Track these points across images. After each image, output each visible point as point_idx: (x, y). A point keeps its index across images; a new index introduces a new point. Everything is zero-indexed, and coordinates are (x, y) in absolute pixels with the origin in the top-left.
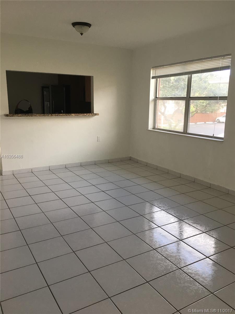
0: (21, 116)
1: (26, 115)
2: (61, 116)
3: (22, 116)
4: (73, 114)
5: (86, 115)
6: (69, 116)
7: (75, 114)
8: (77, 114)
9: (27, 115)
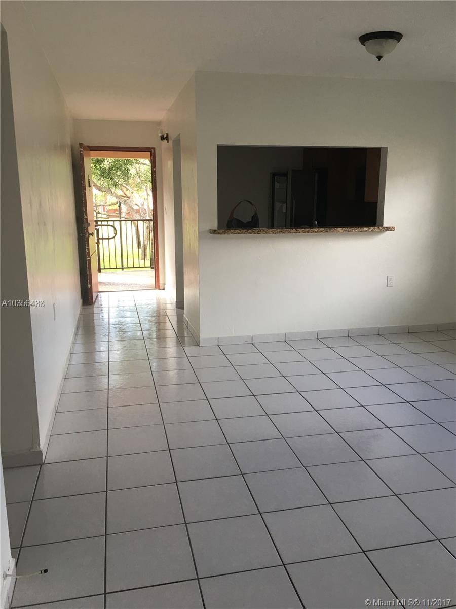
0: (239, 234)
1: (248, 230)
2: (316, 232)
3: (242, 233)
4: (340, 230)
5: (366, 231)
6: (332, 233)
7: (344, 229)
8: (347, 228)
9: (250, 231)
